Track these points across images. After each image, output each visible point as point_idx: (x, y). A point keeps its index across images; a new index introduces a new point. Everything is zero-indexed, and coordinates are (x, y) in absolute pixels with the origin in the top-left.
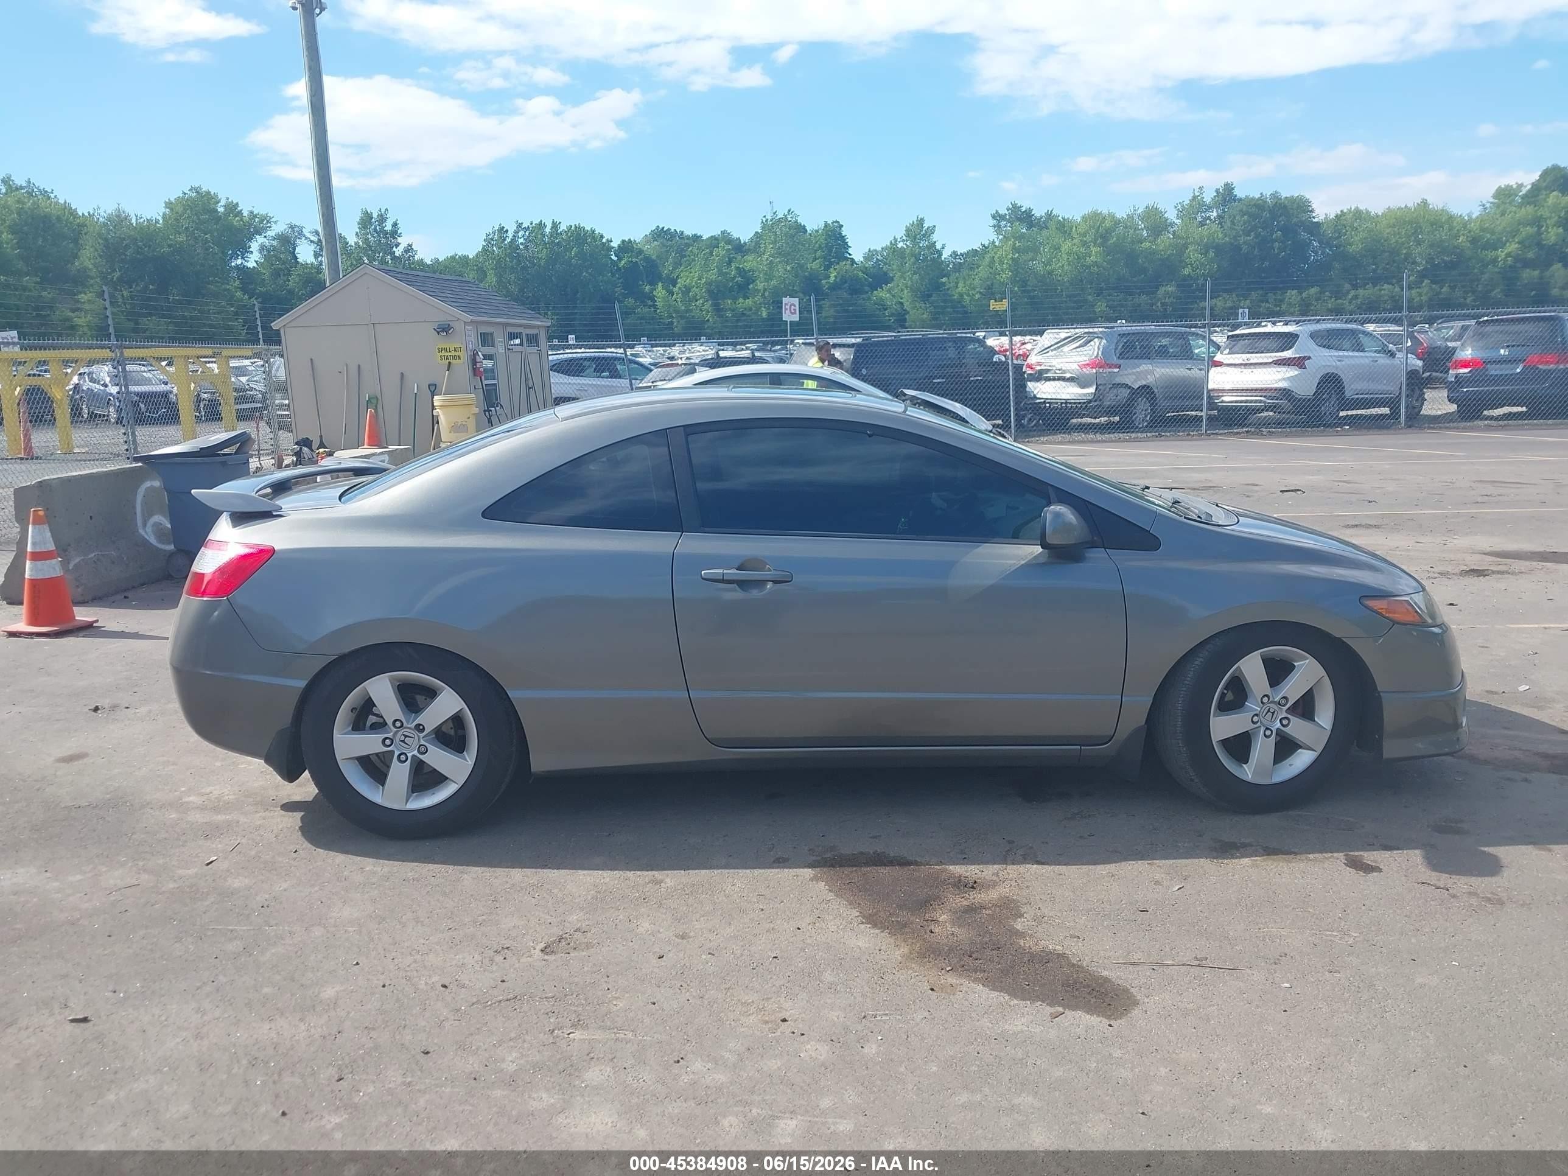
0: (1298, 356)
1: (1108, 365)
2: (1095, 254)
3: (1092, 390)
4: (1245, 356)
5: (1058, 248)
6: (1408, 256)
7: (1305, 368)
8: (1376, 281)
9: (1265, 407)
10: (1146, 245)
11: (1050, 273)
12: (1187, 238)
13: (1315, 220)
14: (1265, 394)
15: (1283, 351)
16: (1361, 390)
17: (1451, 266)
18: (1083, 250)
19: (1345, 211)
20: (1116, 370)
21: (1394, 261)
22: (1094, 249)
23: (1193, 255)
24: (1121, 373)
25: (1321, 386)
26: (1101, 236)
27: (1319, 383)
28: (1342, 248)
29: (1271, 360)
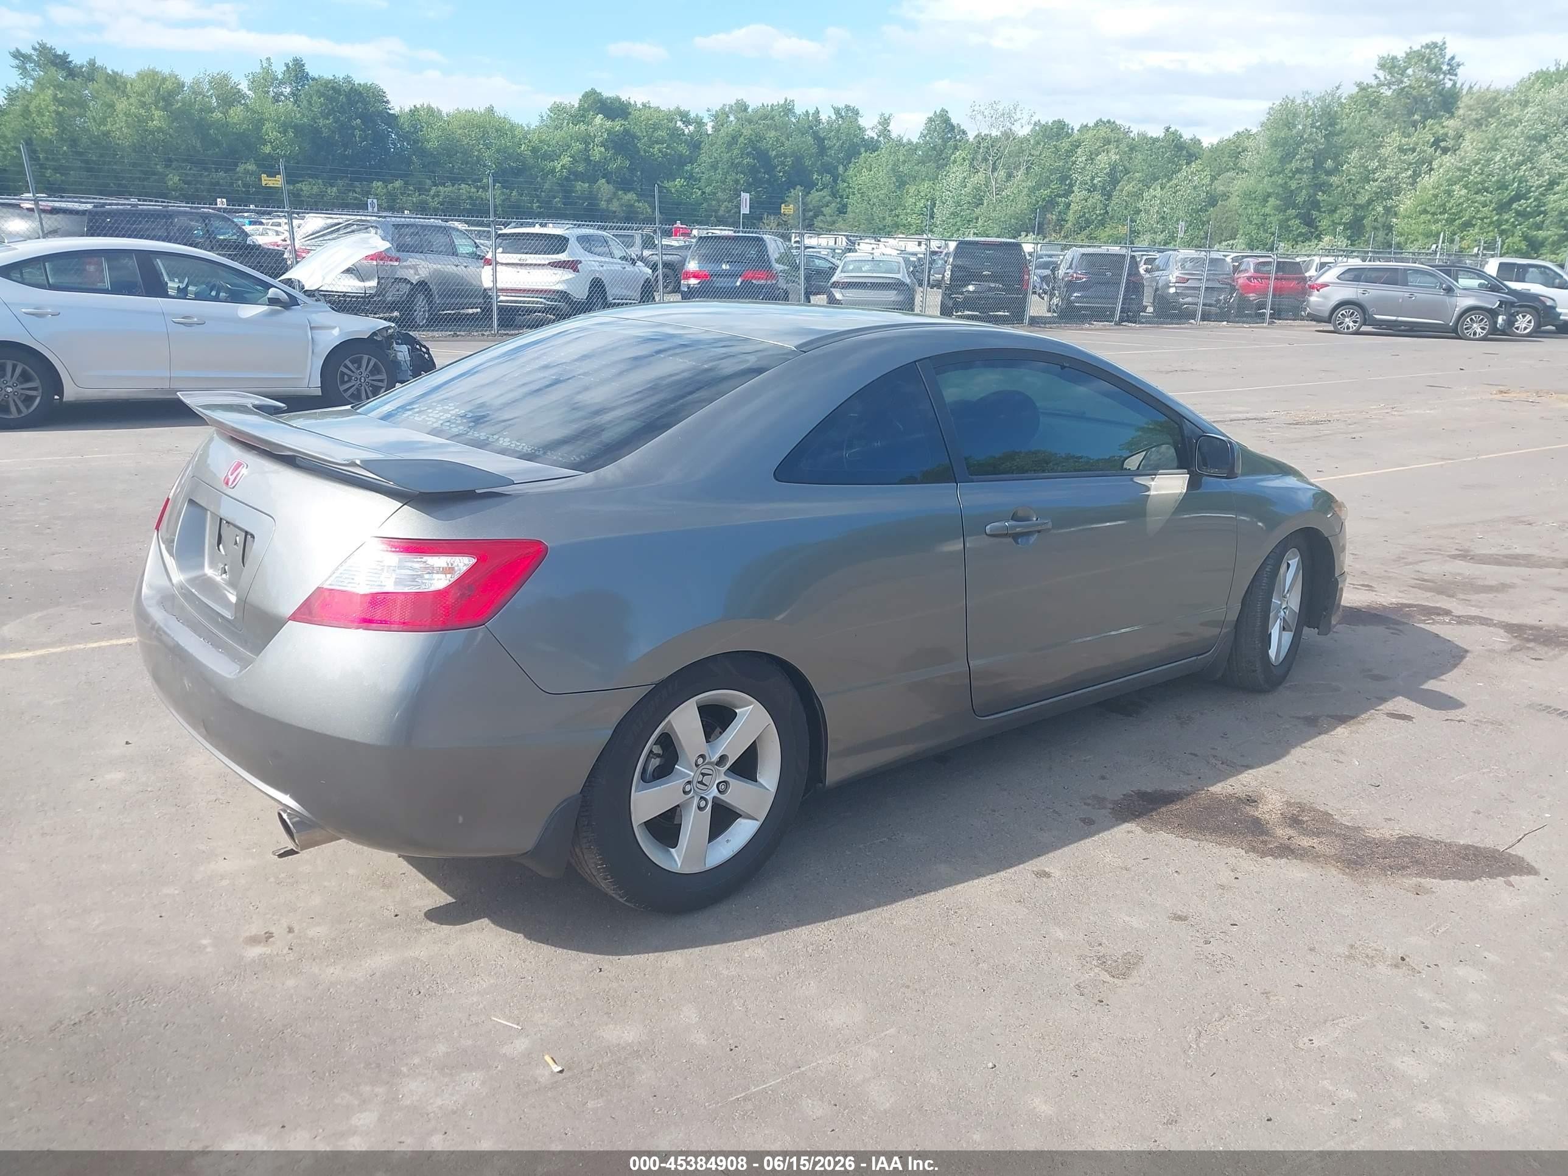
0: (572, 259)
1: (389, 257)
2: (158, 119)
3: (374, 283)
4: (519, 256)
5: (112, 106)
6: (479, 159)
7: (578, 271)
8: (454, 180)
9: (545, 309)
10: (218, 115)
11: (107, 134)
12: (263, 113)
13: (391, 112)
14: (540, 296)
15: (558, 253)
16: (621, 295)
17: (518, 172)
18: (142, 111)
19: (418, 106)
20: (396, 264)
21: (467, 163)
22: (157, 113)
23: (272, 133)
24: (401, 264)
25: (593, 291)
26: (164, 99)
27: (590, 288)
28: (420, 144)
29: (547, 262)
